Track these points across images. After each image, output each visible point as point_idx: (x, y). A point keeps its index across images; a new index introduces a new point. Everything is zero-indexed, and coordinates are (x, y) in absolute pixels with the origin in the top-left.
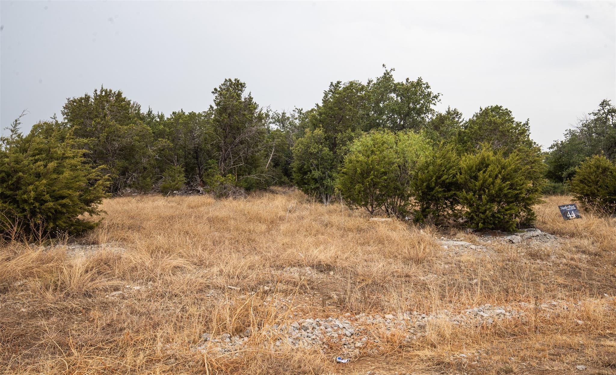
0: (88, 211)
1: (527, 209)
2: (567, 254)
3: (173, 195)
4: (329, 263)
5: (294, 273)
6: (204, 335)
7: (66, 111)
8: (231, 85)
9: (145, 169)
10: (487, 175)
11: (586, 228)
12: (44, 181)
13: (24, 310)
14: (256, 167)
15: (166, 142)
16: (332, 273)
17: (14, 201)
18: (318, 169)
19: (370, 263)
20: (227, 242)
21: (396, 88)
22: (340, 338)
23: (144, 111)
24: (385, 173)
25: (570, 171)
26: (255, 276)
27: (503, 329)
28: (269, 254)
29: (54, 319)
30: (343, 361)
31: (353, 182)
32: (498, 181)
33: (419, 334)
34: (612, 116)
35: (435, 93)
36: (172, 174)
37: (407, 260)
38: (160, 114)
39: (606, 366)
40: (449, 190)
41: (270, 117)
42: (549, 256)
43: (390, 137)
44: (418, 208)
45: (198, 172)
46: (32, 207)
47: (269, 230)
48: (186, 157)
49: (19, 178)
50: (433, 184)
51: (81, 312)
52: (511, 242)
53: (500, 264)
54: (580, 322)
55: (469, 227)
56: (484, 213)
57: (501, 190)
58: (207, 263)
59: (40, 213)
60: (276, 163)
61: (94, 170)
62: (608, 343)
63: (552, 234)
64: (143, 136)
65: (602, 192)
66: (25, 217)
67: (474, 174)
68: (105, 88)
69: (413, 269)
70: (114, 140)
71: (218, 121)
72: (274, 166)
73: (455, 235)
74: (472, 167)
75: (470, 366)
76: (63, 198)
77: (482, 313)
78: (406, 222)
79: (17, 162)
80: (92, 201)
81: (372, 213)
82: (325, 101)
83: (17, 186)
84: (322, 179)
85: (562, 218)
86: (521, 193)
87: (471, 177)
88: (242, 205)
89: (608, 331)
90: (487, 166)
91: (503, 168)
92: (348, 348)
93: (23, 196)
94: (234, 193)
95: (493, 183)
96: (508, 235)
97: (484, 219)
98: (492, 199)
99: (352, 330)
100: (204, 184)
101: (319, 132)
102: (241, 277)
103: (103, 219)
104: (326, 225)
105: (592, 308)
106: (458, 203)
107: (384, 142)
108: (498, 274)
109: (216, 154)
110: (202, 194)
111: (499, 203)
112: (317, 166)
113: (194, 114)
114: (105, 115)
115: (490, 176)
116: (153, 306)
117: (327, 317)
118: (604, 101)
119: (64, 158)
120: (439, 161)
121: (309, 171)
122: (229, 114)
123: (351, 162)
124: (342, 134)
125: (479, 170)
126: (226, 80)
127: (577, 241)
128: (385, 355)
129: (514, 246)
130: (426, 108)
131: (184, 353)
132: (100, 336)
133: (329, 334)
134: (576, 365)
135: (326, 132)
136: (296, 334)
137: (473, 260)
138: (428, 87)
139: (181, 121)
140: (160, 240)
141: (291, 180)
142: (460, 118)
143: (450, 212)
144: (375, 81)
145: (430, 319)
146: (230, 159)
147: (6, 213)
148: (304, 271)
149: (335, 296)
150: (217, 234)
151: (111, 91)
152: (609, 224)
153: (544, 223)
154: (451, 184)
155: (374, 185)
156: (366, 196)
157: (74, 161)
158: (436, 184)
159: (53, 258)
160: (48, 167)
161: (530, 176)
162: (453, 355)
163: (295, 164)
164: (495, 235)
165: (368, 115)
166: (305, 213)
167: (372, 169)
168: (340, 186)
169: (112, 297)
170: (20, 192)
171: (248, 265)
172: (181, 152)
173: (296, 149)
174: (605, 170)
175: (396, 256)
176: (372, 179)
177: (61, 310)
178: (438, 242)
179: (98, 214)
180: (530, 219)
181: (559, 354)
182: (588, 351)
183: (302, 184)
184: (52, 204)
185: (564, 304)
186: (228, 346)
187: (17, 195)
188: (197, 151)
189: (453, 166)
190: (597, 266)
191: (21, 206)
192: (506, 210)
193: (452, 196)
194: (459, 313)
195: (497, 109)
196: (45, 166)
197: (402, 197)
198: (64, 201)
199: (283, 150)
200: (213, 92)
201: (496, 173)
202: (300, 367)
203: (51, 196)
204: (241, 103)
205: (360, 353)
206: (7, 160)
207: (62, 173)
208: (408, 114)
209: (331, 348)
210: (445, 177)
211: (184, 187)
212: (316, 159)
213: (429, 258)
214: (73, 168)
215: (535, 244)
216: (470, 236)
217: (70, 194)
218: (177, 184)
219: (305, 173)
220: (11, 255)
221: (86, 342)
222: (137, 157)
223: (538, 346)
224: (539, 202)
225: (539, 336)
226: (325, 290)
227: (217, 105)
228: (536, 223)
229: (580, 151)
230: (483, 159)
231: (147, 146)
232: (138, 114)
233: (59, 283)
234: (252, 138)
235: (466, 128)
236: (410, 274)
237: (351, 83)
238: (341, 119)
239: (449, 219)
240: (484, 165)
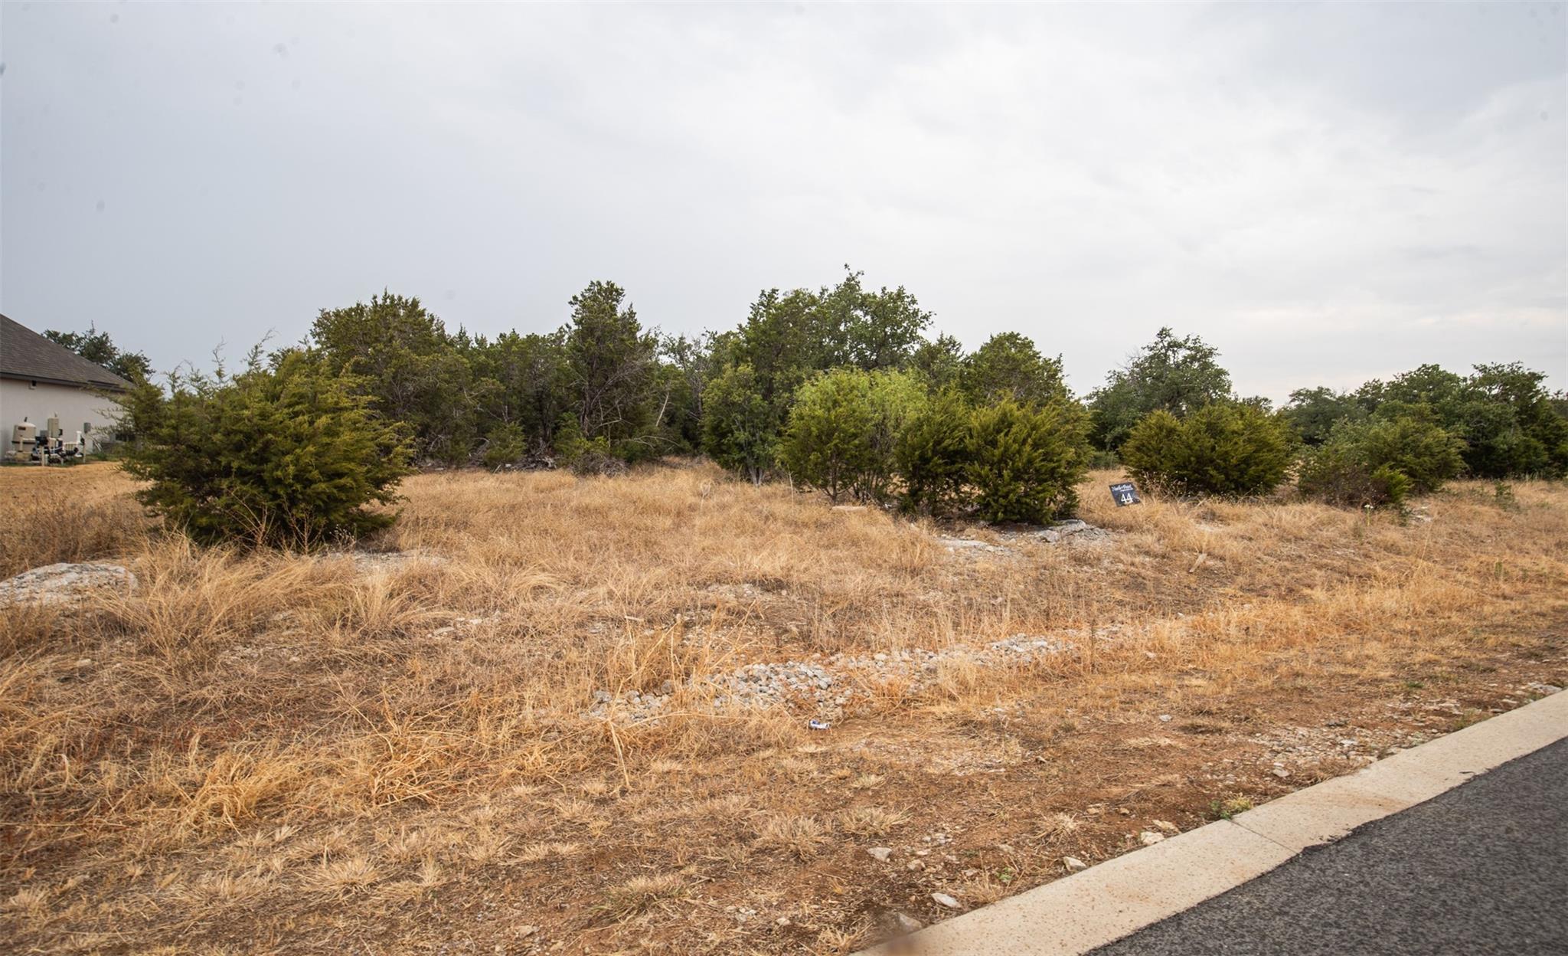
0: (379, 498)
1: (1067, 490)
2: (1123, 557)
3: (506, 470)
4: (778, 576)
5: (725, 594)
6: (599, 695)
7: (318, 330)
8: (599, 291)
9: (458, 427)
10: (1010, 439)
11: (1148, 518)
12: (311, 448)
13: (294, 659)
14: (641, 425)
15: (493, 384)
16: (784, 593)
17: (260, 481)
18: (743, 427)
19: (840, 577)
20: (612, 548)
21: (864, 302)
22: (811, 691)
23: (452, 331)
24: (855, 436)
25: (1116, 434)
26: (665, 600)
27: (1049, 670)
28: (683, 565)
29: (347, 673)
30: (819, 727)
31: (806, 449)
32: (1028, 448)
33: (928, 682)
34: (1174, 352)
35: (924, 312)
36: (502, 435)
37: (897, 570)
38: (479, 337)
39: (1198, 714)
40: (953, 463)
41: (660, 343)
42: (1099, 559)
43: (862, 379)
44: (904, 490)
45: (542, 432)
46: (290, 491)
47: (677, 526)
48: (522, 409)
49: (267, 445)
50: (930, 454)
51: (390, 661)
52: (1045, 540)
53: (1034, 574)
54: (1151, 655)
55: (983, 519)
56: (1006, 496)
57: (1030, 462)
58: (587, 580)
59: (304, 500)
60: (671, 418)
61: (386, 430)
62: (1194, 682)
63: (1101, 528)
64: (453, 373)
65: (1168, 464)
66: (279, 506)
67: (990, 438)
68: (390, 293)
69: (908, 585)
70: (406, 379)
71: (580, 350)
72: (668, 424)
73: (962, 530)
74: (988, 427)
75: (1013, 725)
76: (340, 475)
77: (1015, 647)
78: (886, 511)
79: (264, 416)
80: (385, 481)
81: (834, 498)
82: (753, 321)
83: (262, 458)
84: (750, 444)
85: (1114, 504)
86: (1059, 467)
87: (987, 443)
88: (624, 487)
89: (1191, 666)
90: (1010, 425)
91: (1034, 428)
92: (825, 706)
93: (275, 473)
94: (608, 466)
95: (1019, 452)
96: (1039, 530)
97: (1006, 507)
98: (1017, 476)
99: (829, 680)
100: (554, 452)
101: (746, 369)
102: (643, 603)
103: (402, 510)
104: (767, 518)
105: (1166, 633)
106: (966, 481)
107: (853, 387)
108: (1030, 588)
109: (576, 403)
110: (552, 468)
111: (1027, 482)
112: (743, 423)
113: (536, 337)
114: (392, 338)
115: (1015, 441)
116: (508, 650)
117: (787, 660)
118: (1163, 330)
119: (337, 409)
120: (938, 418)
121: (728, 432)
122: (598, 339)
123: (801, 417)
124: (783, 373)
125: (999, 431)
126: (592, 283)
127: (1136, 537)
128: (882, 715)
129: (1051, 546)
130: (911, 334)
131: (570, 722)
132: (430, 700)
133: (794, 687)
134: (1157, 714)
135: (756, 370)
136: (744, 688)
137: (993, 569)
138: (914, 302)
139: (514, 348)
140: (504, 543)
141: (697, 445)
142: (958, 350)
143: (953, 495)
144: (832, 290)
145: (940, 658)
146: (599, 411)
147: (247, 502)
148: (740, 590)
149: (794, 629)
150: (594, 533)
151: (400, 298)
152: (1178, 512)
153: (1089, 511)
154: (956, 452)
155: (839, 455)
156: (826, 471)
157: (353, 415)
158: (935, 452)
159: (334, 573)
160: (316, 424)
161: (1070, 439)
162: (984, 710)
163: (707, 421)
164: (1020, 530)
165: (821, 343)
166: (727, 498)
167: (835, 430)
168: (784, 456)
169: (441, 635)
170: (270, 465)
171: (653, 582)
172: (514, 400)
173: (710, 396)
174: (1171, 431)
175: (879, 565)
176: (836, 445)
177: (357, 659)
178: (940, 542)
179: (394, 502)
180: (1071, 506)
181: (1131, 702)
182: (1170, 694)
183: (716, 452)
184: (323, 486)
185: (1129, 630)
186: (639, 710)
187: (263, 471)
188: (541, 398)
189: (960, 425)
190: (1166, 573)
191: (271, 490)
192: (1038, 493)
193: (957, 472)
194: (983, 648)
195: (1012, 338)
196: (311, 423)
197: (880, 472)
198: (342, 481)
199: (683, 398)
200: (571, 303)
201: (1024, 436)
202: (759, 737)
203: (321, 473)
204: (616, 320)
205: (844, 713)
206: (246, 412)
207: (337, 434)
208: (883, 344)
209: (800, 707)
210: (947, 442)
211: (521, 457)
212: (742, 413)
213: (930, 567)
214: (354, 426)
215: (1079, 541)
216: (985, 531)
217: (352, 470)
218: (511, 452)
219: (724, 435)
220: (261, 570)
221: (408, 709)
222: (443, 406)
223: (1100, 691)
224: (1083, 480)
225: (1100, 677)
226: (776, 620)
227: (577, 323)
228: (1079, 512)
229: (1130, 403)
230: (1005, 414)
231: (461, 389)
232: (442, 336)
233: (349, 615)
234: (636, 378)
235: (968, 365)
236: (904, 591)
237: (797, 293)
238: (780, 349)
239: (952, 507)
240: (1005, 423)
